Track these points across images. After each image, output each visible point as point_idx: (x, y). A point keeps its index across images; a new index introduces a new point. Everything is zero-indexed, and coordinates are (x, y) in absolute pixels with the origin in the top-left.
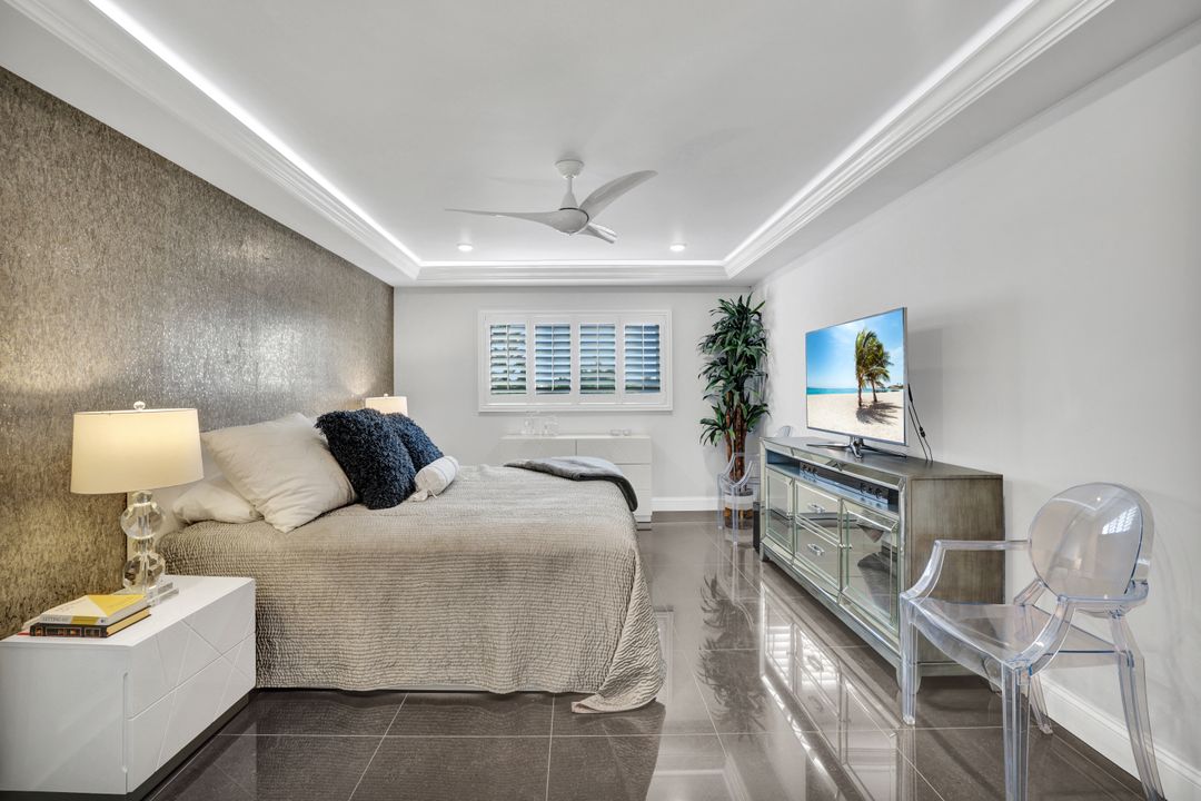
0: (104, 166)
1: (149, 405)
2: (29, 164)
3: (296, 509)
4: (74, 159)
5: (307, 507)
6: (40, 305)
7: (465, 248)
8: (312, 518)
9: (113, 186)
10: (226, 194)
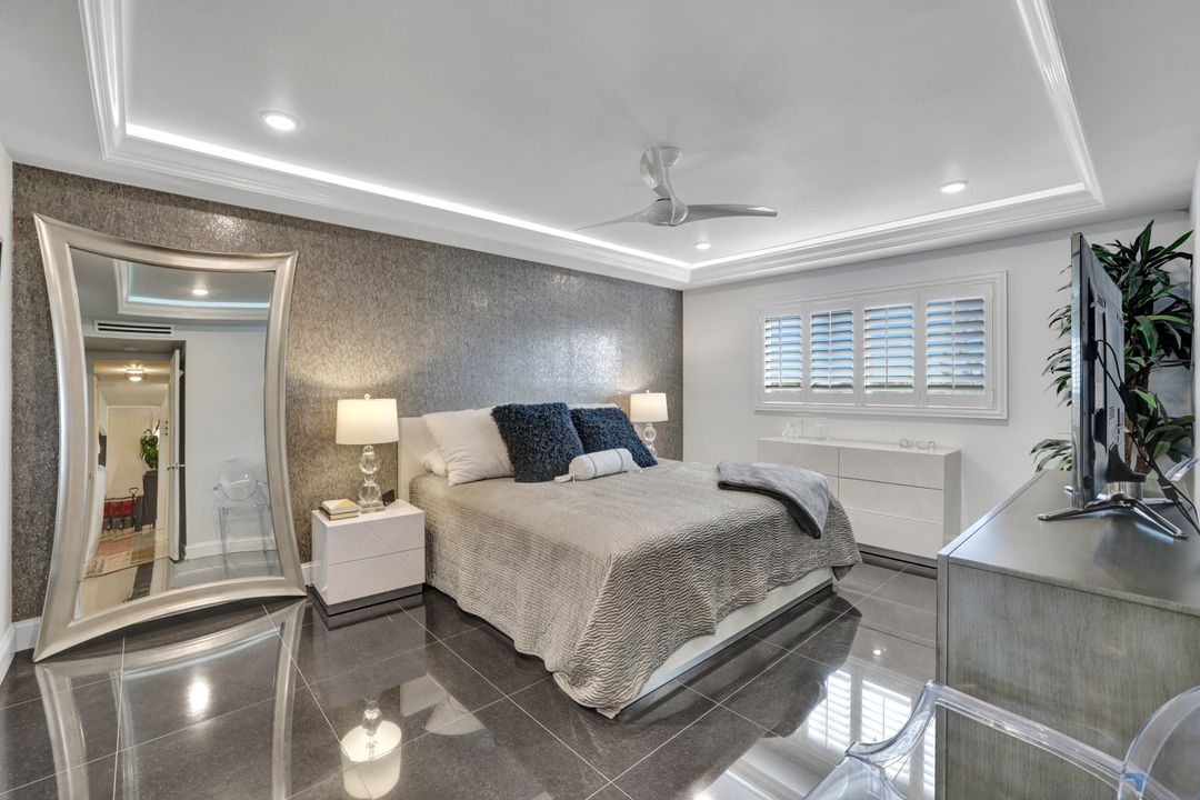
0: (383, 258)
1: (373, 397)
2: (341, 269)
3: (457, 472)
4: (365, 259)
5: (466, 471)
6: (347, 342)
7: (703, 247)
8: (467, 480)
9: (389, 268)
10: (475, 252)
